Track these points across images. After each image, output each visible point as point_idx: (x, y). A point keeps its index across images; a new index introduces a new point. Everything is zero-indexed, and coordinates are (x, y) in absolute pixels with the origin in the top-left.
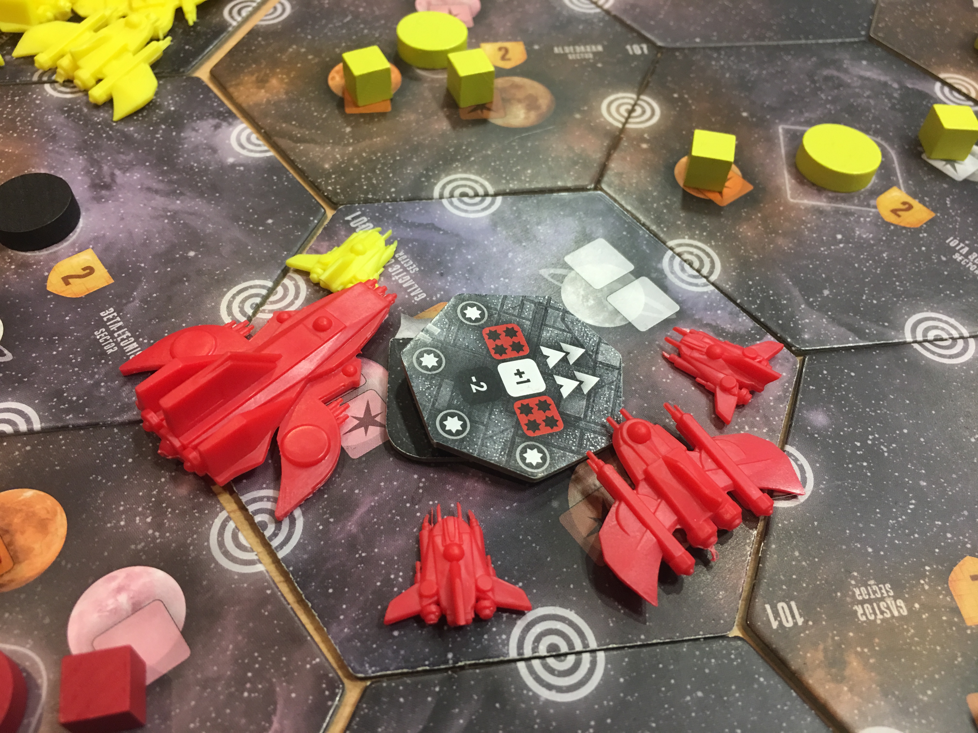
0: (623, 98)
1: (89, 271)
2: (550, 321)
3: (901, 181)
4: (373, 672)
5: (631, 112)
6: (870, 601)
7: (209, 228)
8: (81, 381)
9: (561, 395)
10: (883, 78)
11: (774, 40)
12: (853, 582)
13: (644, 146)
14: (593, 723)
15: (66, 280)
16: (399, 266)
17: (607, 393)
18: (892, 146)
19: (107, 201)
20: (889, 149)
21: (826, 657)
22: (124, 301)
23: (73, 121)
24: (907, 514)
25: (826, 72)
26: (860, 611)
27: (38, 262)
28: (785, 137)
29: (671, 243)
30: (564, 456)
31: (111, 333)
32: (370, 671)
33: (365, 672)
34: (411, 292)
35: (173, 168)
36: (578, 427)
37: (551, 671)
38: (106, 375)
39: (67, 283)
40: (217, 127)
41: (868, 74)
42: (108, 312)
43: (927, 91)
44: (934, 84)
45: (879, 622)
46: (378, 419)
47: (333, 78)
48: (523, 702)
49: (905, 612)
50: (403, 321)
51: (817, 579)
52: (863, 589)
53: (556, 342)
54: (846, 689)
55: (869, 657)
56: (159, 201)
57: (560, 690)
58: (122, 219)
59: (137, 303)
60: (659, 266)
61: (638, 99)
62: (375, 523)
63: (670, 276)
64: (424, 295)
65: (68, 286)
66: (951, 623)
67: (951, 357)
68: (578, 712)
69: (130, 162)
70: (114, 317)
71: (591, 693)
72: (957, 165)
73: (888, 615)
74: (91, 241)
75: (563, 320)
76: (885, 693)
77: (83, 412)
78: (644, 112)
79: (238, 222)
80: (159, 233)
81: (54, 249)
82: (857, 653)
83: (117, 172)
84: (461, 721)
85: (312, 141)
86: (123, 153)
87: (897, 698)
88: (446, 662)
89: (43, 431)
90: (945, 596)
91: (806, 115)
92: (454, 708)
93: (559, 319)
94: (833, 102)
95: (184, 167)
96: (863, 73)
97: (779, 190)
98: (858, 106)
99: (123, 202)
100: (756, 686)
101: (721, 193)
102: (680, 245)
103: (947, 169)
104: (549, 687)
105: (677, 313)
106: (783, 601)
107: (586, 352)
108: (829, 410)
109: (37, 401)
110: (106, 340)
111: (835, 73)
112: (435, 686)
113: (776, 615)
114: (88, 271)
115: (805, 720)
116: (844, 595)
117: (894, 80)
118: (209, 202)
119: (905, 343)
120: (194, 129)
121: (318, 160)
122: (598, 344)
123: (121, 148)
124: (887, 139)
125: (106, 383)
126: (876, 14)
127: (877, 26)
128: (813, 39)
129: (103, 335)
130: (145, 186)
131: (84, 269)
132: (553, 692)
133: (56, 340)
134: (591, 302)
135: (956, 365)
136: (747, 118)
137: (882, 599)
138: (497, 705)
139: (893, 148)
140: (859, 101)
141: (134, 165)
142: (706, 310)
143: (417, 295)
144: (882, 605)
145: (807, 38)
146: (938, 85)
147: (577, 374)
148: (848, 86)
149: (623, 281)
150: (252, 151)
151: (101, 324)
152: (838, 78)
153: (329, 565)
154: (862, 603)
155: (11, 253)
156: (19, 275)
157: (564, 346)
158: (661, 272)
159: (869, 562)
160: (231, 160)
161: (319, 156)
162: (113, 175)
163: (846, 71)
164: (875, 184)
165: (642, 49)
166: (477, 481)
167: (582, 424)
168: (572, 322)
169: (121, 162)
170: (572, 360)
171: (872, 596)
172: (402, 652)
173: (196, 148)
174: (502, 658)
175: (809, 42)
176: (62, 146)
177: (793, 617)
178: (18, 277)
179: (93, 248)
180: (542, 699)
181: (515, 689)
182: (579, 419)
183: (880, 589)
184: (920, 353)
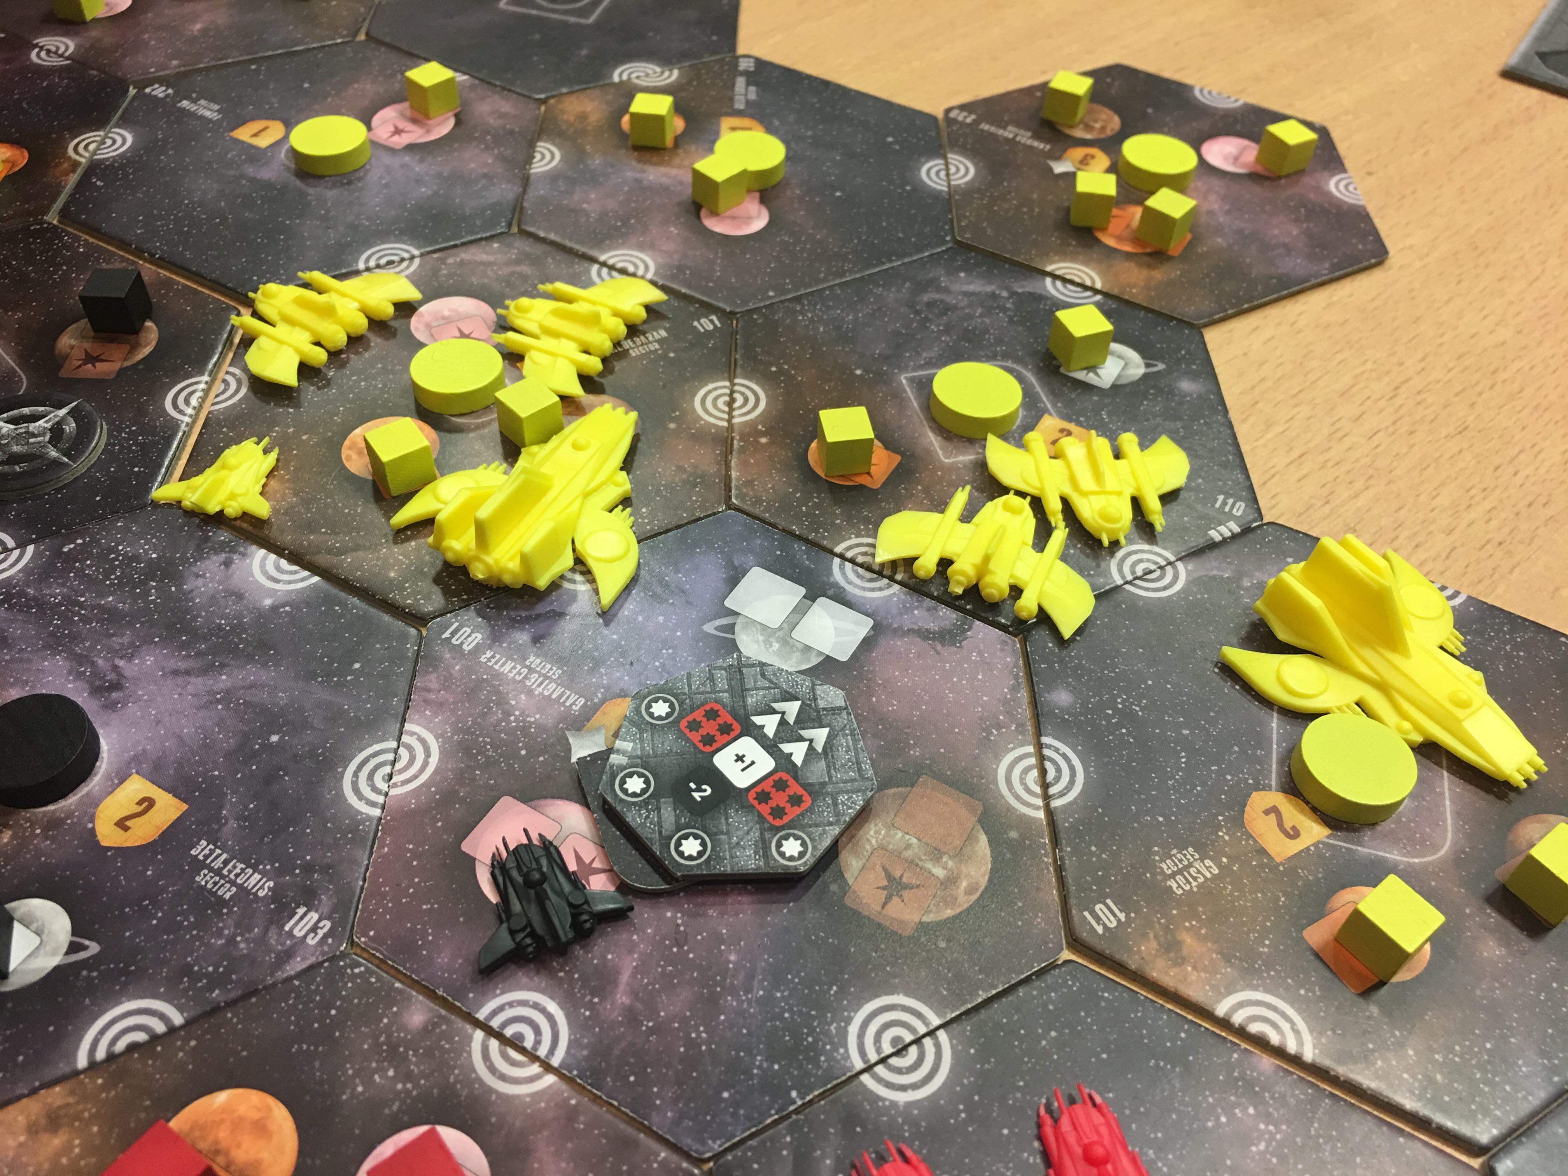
0: (715, 389)
1: (148, 803)
2: (749, 683)
3: (1049, 406)
4: (720, 1146)
5: (731, 403)
6: (1180, 872)
7: (282, 698)
8: (208, 945)
9: (794, 765)
10: (989, 288)
11: (856, 272)
12: (1157, 858)
13: (763, 440)
14: (961, 1107)
15: (122, 824)
16: (537, 675)
17: (843, 741)
18: (1025, 367)
19: (125, 705)
20: (1024, 372)
21: (1159, 944)
22: (215, 827)
23: (20, 610)
24: (1181, 769)
25: (926, 297)
26: (1174, 886)
27: (70, 814)
28: (912, 388)
29: (838, 549)
30: (825, 832)
31: (218, 872)
32: (716, 1147)
33: (711, 1149)
34: (565, 701)
35: (195, 636)
36: (828, 794)
37: (899, 1071)
38: (237, 925)
39: (126, 829)
40: (227, 563)
41: (971, 288)
42: (200, 848)
43: (1039, 292)
44: (1044, 280)
45: (1195, 889)
46: (597, 864)
47: (349, 458)
48: (884, 1115)
49: (1216, 871)
50: (571, 740)
51: (1122, 868)
52: (1168, 861)
53: (766, 705)
54: (1189, 969)
55: (1200, 928)
56: (198, 683)
57: (915, 1086)
58: (158, 722)
59: (233, 824)
60: (832, 580)
61: (733, 385)
62: (647, 984)
63: (848, 588)
64: (582, 701)
65: (129, 832)
66: (1262, 866)
67: (1165, 588)
68: (942, 1102)
69: (132, 645)
70: (212, 852)
71: (948, 1077)
72: (1099, 371)
73: (1202, 880)
74: (130, 763)
75: (763, 675)
76: (1227, 959)
77: (231, 982)
78: (746, 400)
79: (316, 680)
80: (218, 725)
81: (83, 790)
82: (1187, 929)
83: (121, 663)
84: (828, 1162)
85: (357, 548)
86: (114, 635)
87: (1240, 959)
88: (793, 1102)
89: (188, 1023)
90: (1247, 840)
91: (924, 355)
92: (815, 1151)
93: (759, 677)
94: (947, 331)
95: (209, 630)
96: (966, 288)
97: (929, 452)
98: (975, 329)
99: (149, 700)
100: (1103, 1004)
101: (868, 473)
102: (850, 548)
103: (1091, 378)
104: (903, 1088)
105: (873, 628)
106: (1100, 902)
107: (803, 703)
108: (1069, 684)
109: (162, 990)
110: (215, 884)
111: (937, 296)
112: (785, 1137)
113: (1098, 919)
114: (146, 804)
115: (1162, 1019)
116: (1154, 875)
117: (1002, 288)
118: (265, 665)
119: (1118, 587)
120: (197, 576)
121: (377, 570)
122: (813, 689)
123: (108, 629)
124: (1018, 360)
125: (242, 936)
126: (954, 210)
127: (960, 226)
128: (897, 260)
129: (208, 878)
130: (167, 670)
131: (140, 803)
132: (910, 1092)
133: (147, 905)
134: (776, 646)
135: (1174, 595)
136: (861, 375)
137: (1190, 865)
138: (858, 1129)
139: (1029, 370)
140: (973, 322)
141: (138, 647)
142: (901, 614)
143: (574, 703)
144: (1192, 870)
145: (891, 261)
146: (1048, 281)
147: (802, 732)
148: (955, 308)
149: (800, 611)
150: (290, 582)
151: (198, 865)
152: (942, 301)
153: (617, 1052)
154: (1173, 876)
155: (27, 814)
156: (53, 839)
157: (776, 706)
158: (836, 585)
159: (1164, 831)
160: (268, 602)
161: (376, 565)
162: (115, 668)
163: (946, 290)
164: (1024, 417)
165: (712, 321)
166: (739, 894)
167: (830, 788)
168: (775, 674)
169: (118, 648)
170: (791, 719)
171: (1180, 866)
172: (742, 1112)
173: (213, 599)
174: (849, 1074)
175: (895, 264)
176: (21, 650)
177: (1114, 915)
178: (53, 842)
179: (137, 773)
180: (901, 1104)
181: (870, 1104)
182: (823, 784)
183: (1185, 855)
184: (1134, 594)
